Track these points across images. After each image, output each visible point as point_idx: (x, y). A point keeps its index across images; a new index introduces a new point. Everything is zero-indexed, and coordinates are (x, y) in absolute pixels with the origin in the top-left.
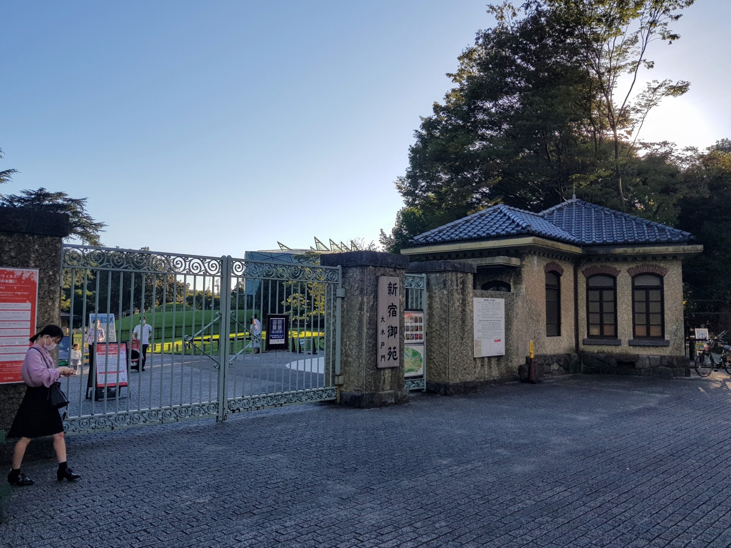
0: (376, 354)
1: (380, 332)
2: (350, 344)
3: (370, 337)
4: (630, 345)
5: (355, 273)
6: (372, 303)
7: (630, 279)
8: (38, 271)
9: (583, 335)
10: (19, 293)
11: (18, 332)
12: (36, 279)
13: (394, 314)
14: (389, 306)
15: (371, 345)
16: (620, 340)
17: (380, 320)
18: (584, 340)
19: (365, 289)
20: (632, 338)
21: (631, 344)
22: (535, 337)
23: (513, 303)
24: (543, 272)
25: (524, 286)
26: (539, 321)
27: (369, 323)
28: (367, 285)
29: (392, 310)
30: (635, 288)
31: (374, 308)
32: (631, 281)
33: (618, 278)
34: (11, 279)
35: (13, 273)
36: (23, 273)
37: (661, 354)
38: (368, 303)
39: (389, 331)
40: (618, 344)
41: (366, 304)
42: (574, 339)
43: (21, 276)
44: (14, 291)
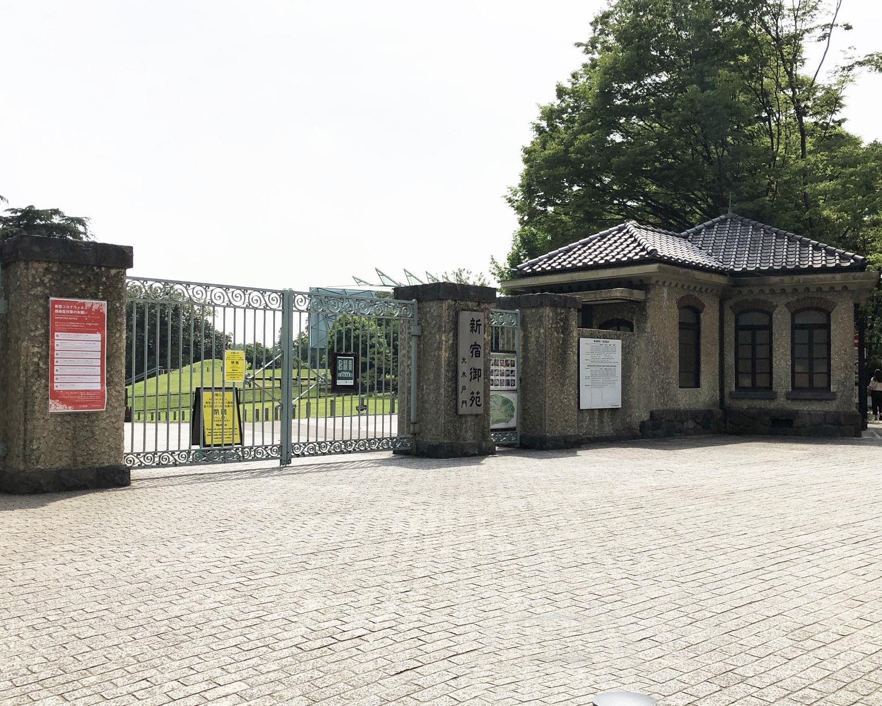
0: (456, 399)
1: (460, 374)
2: (427, 388)
3: (450, 380)
4: (788, 399)
5: (433, 307)
6: (451, 342)
7: (788, 316)
8: (106, 302)
9: (731, 386)
10: (90, 324)
11: (90, 362)
12: (105, 310)
13: (478, 355)
14: (472, 346)
15: (450, 390)
16: (776, 393)
17: (460, 361)
18: (730, 393)
19: (443, 326)
20: (790, 390)
21: (788, 397)
22: (663, 388)
23: (633, 345)
24: (676, 308)
25: (649, 325)
26: (670, 368)
27: (448, 365)
28: (446, 322)
29: (475, 350)
30: (795, 327)
31: (454, 349)
32: (790, 318)
33: (774, 315)
34: (82, 310)
35: (83, 304)
36: (92, 305)
37: (825, 410)
38: (446, 342)
39: (471, 374)
40: (773, 397)
41: (444, 343)
42: (718, 391)
43: (91, 307)
44: (86, 322)
